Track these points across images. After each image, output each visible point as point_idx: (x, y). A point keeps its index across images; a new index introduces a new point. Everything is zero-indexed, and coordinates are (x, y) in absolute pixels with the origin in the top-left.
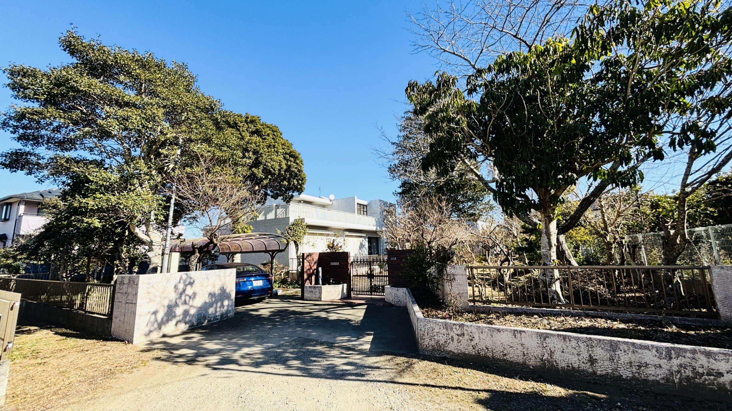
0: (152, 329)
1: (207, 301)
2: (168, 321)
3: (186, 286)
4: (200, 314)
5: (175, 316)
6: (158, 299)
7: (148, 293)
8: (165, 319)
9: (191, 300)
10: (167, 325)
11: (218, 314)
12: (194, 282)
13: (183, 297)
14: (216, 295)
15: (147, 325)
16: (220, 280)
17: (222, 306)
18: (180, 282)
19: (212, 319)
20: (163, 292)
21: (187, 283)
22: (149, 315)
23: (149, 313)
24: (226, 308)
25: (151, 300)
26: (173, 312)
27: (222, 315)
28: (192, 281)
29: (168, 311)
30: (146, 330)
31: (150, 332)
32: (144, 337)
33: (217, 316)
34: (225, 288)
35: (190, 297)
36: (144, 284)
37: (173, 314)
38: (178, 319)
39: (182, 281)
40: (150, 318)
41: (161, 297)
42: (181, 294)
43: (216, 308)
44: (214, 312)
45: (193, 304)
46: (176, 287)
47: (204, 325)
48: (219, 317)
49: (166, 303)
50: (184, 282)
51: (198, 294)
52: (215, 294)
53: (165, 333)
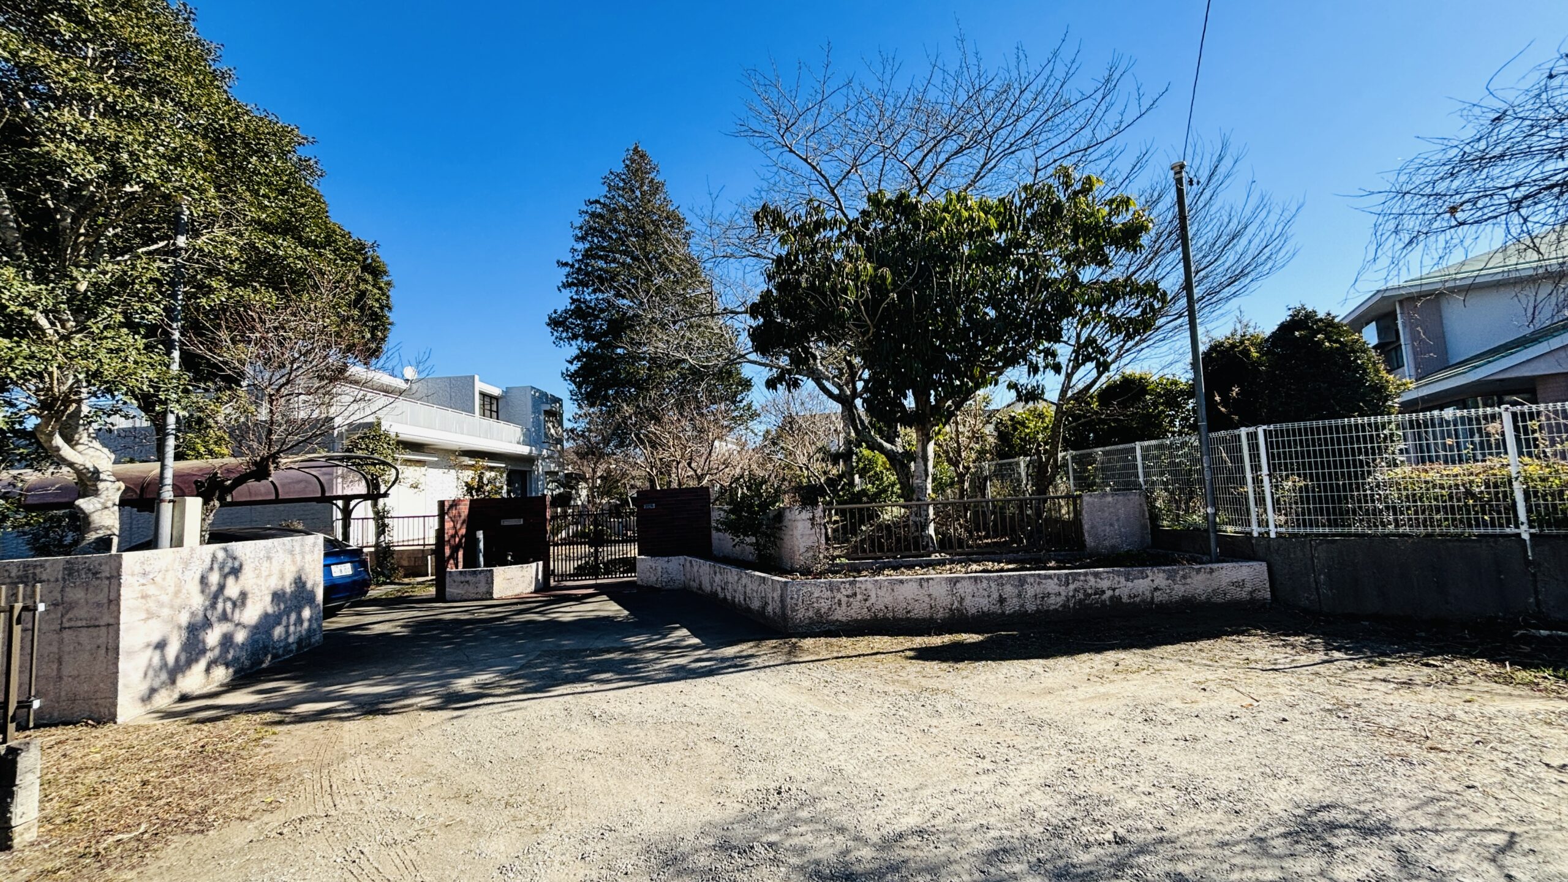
0: (156, 684)
1: (270, 610)
2: (190, 662)
3: (225, 576)
4: (257, 641)
5: (204, 651)
6: (166, 612)
7: (145, 597)
8: (183, 658)
9: (237, 611)
10: (188, 673)
11: (291, 640)
12: (241, 566)
13: (220, 606)
14: (288, 596)
15: (146, 674)
16: (294, 562)
17: (300, 621)
18: (211, 569)
19: (281, 652)
20: (177, 593)
21: (227, 570)
22: (150, 650)
23: (148, 645)
24: (306, 625)
25: (150, 615)
26: (199, 641)
27: (300, 641)
28: (237, 564)
29: (188, 639)
30: (143, 688)
31: (153, 691)
32: (140, 704)
33: (289, 644)
34: (304, 578)
35: (234, 605)
36: (133, 575)
37: (200, 646)
38: (210, 655)
39: (216, 566)
40: (150, 660)
41: (172, 607)
42: (216, 597)
43: (287, 626)
44: (283, 636)
45: (242, 620)
46: (203, 581)
47: (264, 666)
48: (294, 647)
49: (184, 619)
50: (221, 569)
51: (250, 596)
52: (284, 593)
53: (184, 692)
